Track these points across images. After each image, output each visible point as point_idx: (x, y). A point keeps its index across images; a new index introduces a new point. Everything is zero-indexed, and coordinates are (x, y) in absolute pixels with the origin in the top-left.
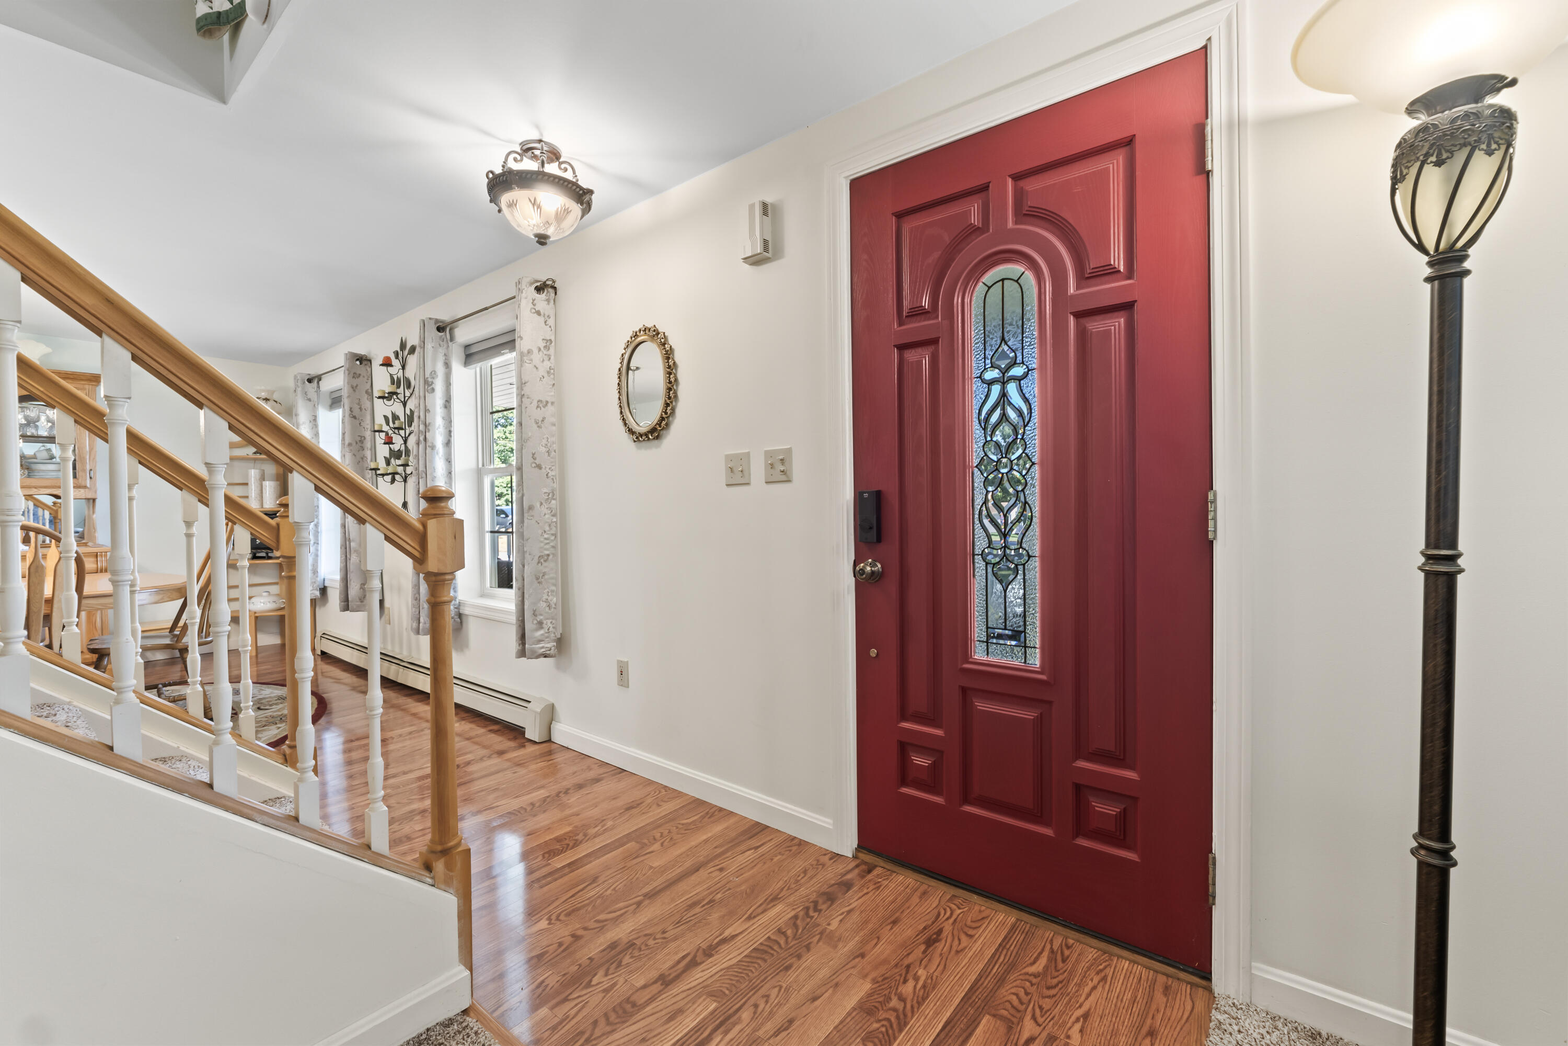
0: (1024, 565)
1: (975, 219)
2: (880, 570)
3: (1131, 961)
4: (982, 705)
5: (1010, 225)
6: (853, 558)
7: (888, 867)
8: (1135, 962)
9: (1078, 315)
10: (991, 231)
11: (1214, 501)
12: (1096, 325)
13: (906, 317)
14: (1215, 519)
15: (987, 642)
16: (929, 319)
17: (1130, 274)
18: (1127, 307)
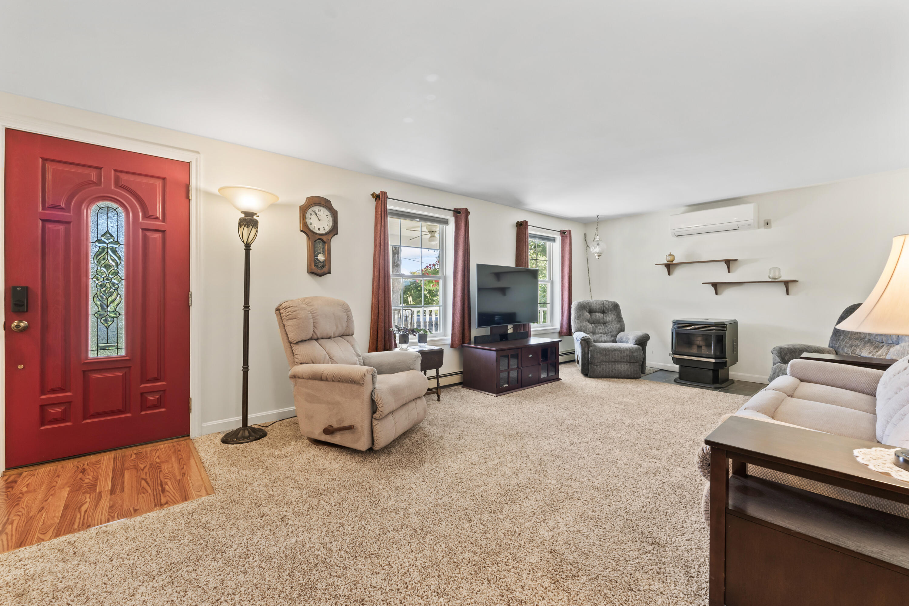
0: (117, 318)
1: (94, 178)
2: (27, 325)
3: (163, 444)
4: (94, 376)
5: (113, 188)
6: (4, 320)
7: (31, 469)
8: (165, 444)
9: (143, 229)
10: (103, 186)
11: (191, 295)
12: (150, 235)
13: (48, 207)
14: (191, 300)
15: (97, 350)
16: (64, 212)
17: (164, 220)
18: (163, 231)
